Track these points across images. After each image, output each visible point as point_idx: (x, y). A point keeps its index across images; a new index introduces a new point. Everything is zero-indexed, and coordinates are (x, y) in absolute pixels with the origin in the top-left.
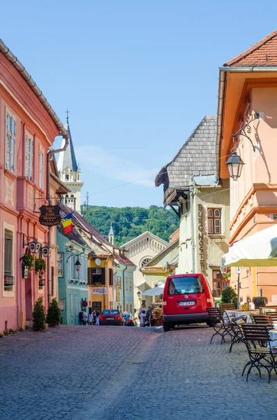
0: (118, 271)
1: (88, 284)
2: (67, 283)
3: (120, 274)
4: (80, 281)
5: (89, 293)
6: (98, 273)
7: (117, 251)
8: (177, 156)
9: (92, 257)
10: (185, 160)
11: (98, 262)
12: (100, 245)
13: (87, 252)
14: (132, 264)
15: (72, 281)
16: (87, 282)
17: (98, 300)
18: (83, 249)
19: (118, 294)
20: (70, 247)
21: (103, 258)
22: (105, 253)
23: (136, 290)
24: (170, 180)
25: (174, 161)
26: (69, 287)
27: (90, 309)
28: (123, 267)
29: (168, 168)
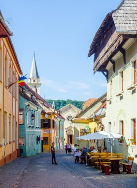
0: (57, 121)
1: (41, 128)
2: (26, 128)
3: (58, 123)
4: (36, 126)
5: (41, 133)
6: (46, 122)
7: (56, 112)
8: (121, 6)
9: (43, 113)
10: (129, 8)
11: (46, 116)
12: (48, 107)
13: (40, 110)
14: (63, 118)
15: (30, 127)
16: (40, 127)
17: (46, 136)
18: (38, 108)
19: (57, 132)
20: (28, 105)
21: (49, 114)
22: (50, 111)
23: (65, 130)
24: (117, 25)
25: (118, 9)
26: (28, 130)
27: (42, 141)
28: (59, 119)
29: (113, 15)
